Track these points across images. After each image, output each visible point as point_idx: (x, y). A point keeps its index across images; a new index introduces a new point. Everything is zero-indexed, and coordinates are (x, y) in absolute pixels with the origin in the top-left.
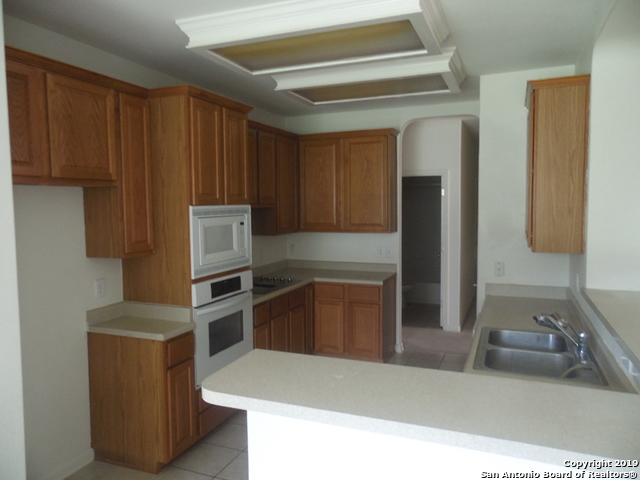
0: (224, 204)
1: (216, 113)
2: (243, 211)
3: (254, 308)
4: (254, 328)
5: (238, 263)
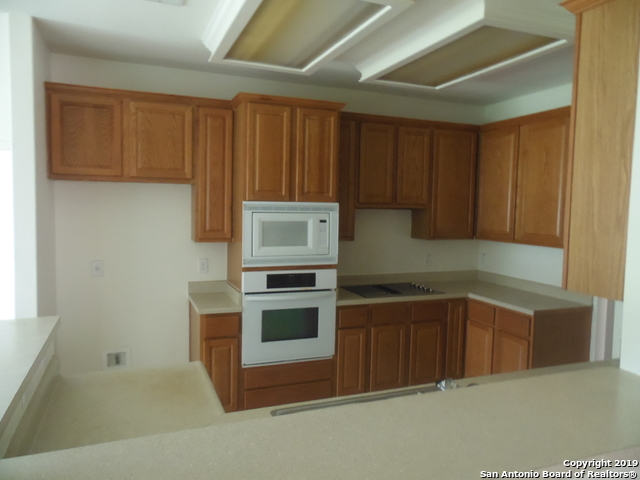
0: (294, 200)
1: (285, 114)
2: (326, 209)
3: (339, 309)
4: (337, 329)
5: (313, 260)
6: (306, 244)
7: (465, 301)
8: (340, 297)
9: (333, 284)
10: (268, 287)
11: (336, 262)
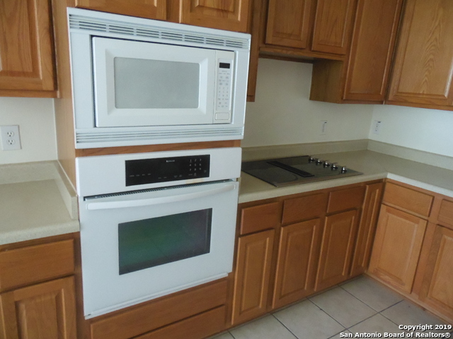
0: (175, 19)
2: (230, 43)
3: (241, 207)
4: (238, 236)
5: (206, 133)
6: (196, 106)
7: (381, 183)
8: (244, 188)
9: (235, 171)
10: (128, 184)
11: (241, 136)
